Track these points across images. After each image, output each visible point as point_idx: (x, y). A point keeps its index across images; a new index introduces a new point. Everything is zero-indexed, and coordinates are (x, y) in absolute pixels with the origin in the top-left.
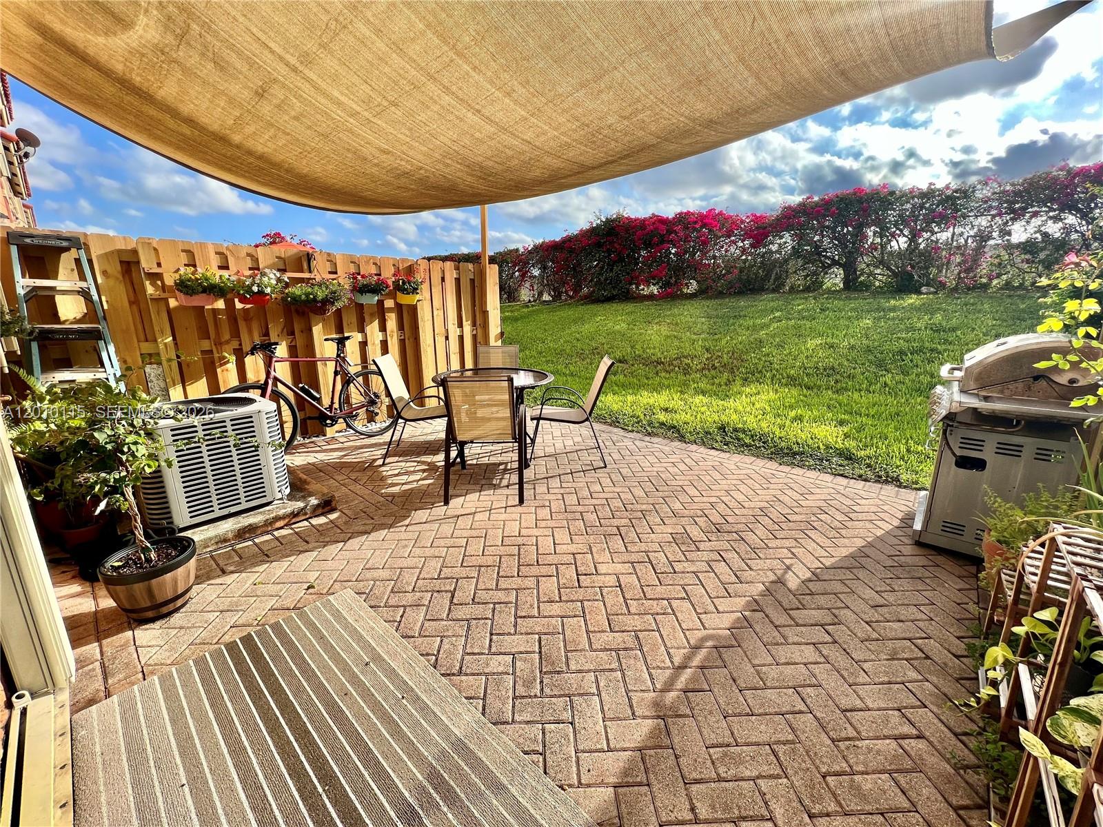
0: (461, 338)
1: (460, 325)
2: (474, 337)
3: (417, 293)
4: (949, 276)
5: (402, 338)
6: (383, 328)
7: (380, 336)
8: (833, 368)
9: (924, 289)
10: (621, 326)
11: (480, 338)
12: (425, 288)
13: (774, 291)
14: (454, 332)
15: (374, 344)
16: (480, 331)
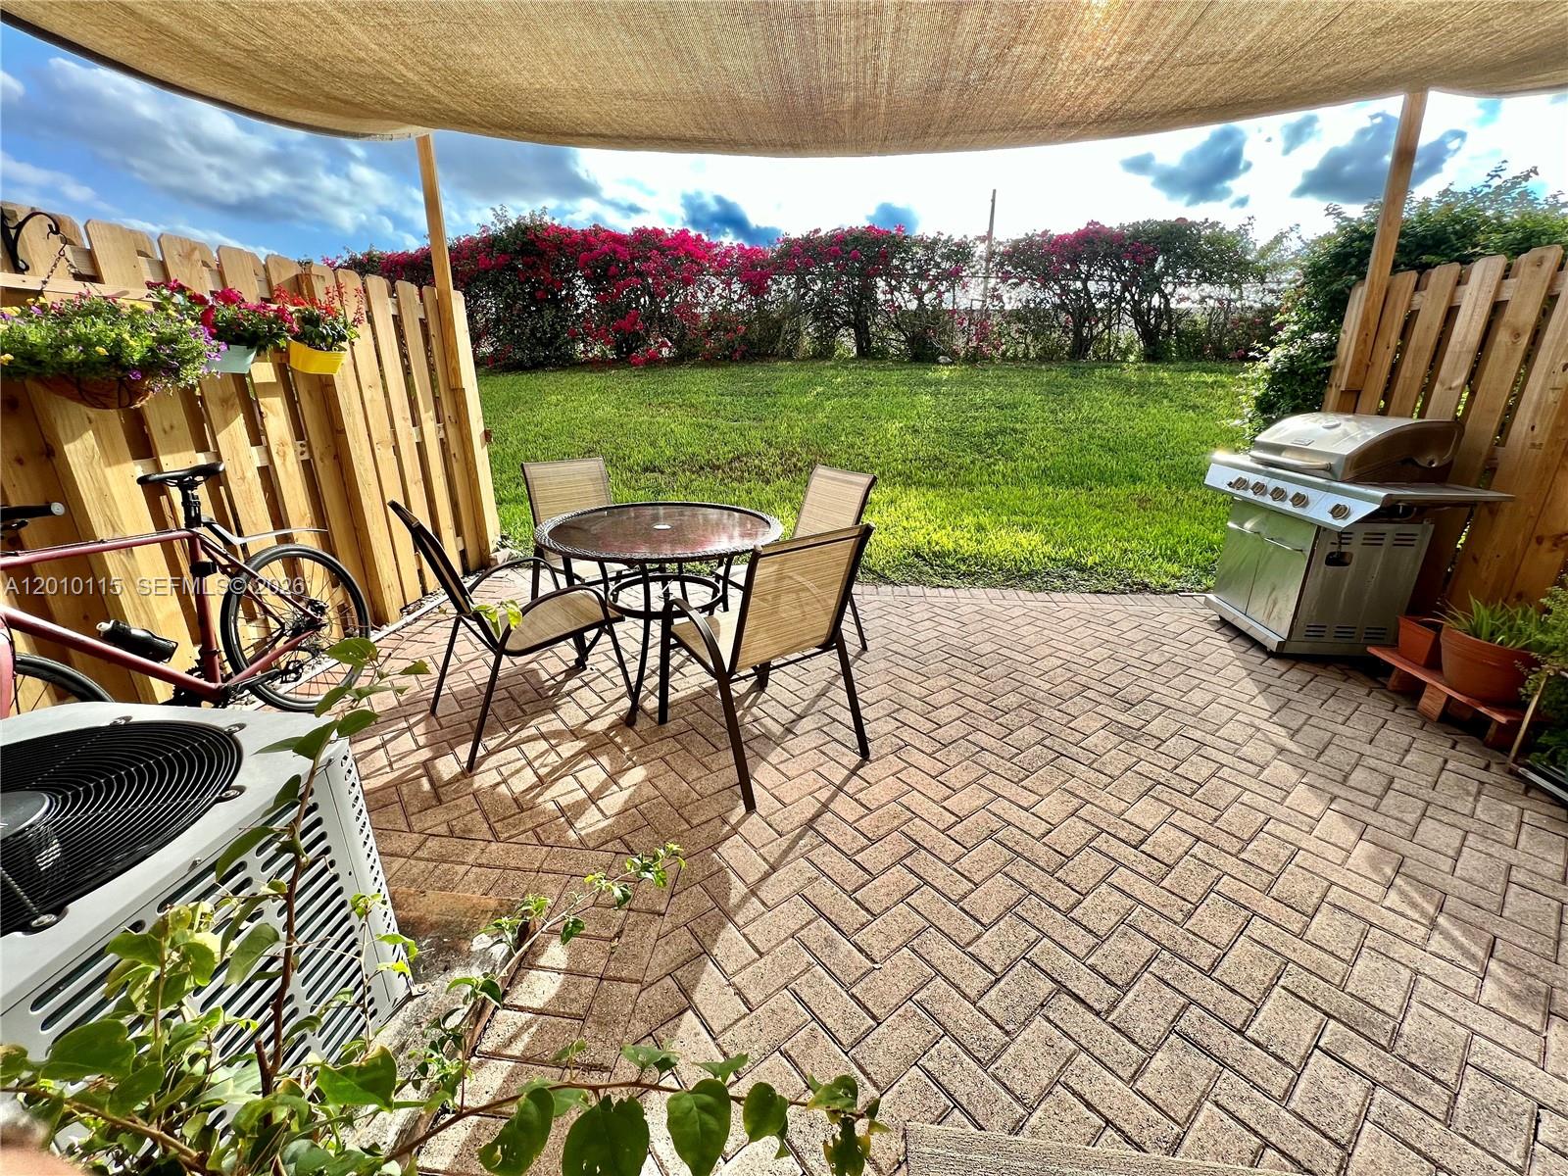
0: (421, 447)
1: (416, 421)
2: (444, 444)
3: (342, 349)
4: (959, 343)
5: (306, 457)
6: (257, 435)
7: (255, 457)
8: (937, 458)
9: (941, 358)
10: (606, 411)
11: (454, 448)
12: (363, 335)
13: (783, 358)
14: (407, 436)
15: (243, 478)
16: (451, 431)
